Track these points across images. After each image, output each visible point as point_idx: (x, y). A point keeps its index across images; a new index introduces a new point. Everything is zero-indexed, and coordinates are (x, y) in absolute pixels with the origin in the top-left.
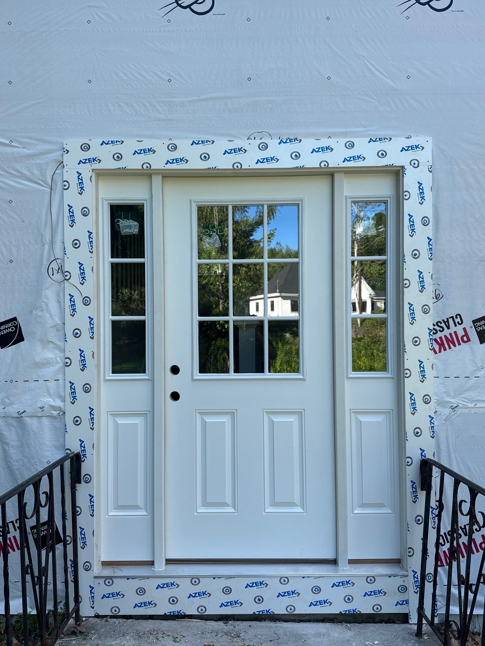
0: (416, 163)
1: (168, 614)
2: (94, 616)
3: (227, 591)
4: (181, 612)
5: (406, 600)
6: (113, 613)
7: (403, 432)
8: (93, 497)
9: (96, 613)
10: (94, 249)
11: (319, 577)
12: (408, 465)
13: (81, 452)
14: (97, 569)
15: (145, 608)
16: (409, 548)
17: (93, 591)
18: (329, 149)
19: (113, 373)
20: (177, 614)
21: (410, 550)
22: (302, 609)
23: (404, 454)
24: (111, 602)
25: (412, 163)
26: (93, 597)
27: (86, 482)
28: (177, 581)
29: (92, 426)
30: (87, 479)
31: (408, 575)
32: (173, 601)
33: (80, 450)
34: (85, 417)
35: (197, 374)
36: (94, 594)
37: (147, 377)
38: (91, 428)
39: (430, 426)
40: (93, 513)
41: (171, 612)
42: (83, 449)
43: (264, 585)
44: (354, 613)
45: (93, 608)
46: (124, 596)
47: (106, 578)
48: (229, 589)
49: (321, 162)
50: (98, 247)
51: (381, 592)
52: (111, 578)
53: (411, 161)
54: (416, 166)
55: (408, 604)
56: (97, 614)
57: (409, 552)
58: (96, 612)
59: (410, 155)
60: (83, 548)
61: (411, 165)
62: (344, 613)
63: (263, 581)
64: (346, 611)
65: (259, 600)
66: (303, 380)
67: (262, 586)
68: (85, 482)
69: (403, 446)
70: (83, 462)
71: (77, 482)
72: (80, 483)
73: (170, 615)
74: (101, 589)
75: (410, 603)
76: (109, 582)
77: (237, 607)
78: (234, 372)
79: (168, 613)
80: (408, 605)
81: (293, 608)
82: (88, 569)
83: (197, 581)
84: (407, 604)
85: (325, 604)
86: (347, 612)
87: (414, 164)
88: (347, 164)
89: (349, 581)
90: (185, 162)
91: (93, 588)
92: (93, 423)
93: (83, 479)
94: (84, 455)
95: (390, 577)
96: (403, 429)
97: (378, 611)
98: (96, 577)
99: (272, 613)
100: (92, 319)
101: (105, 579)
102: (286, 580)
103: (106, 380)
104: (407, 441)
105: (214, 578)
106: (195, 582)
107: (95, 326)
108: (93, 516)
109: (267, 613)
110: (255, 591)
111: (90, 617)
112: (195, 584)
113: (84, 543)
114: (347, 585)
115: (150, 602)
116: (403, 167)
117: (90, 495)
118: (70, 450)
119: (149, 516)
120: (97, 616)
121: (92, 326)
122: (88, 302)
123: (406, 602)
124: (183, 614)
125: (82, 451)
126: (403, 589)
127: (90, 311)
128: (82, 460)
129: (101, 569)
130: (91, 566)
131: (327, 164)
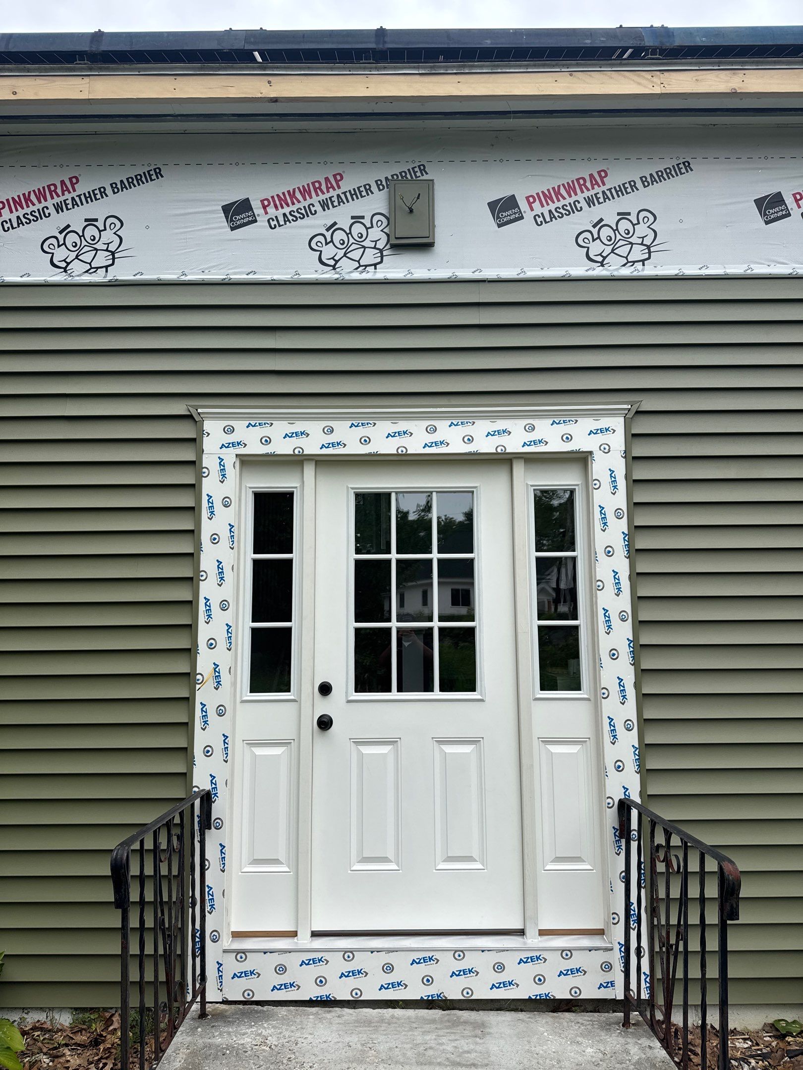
0: (607, 447)
1: (315, 999)
2: (221, 1001)
3: (388, 968)
4: (330, 997)
5: (611, 982)
6: (245, 998)
7: (602, 766)
8: (224, 847)
9: (225, 998)
10: (235, 545)
11: (503, 951)
12: (609, 808)
13: (211, 790)
14: (227, 942)
15: (286, 991)
16: (613, 914)
17: (221, 969)
18: (505, 432)
19: (251, 692)
20: (325, 999)
21: (615, 916)
22: (482, 993)
23: (603, 793)
24: (244, 983)
25: (602, 448)
26: (221, 976)
27: (217, 828)
28: (326, 956)
29: (226, 757)
30: (218, 824)
31: (613, 949)
32: (321, 982)
33: (211, 788)
34: (218, 746)
35: (352, 693)
36: (222, 972)
37: (292, 697)
38: (224, 760)
39: (634, 759)
40: (223, 867)
41: (318, 997)
42: (214, 786)
43: (434, 961)
44: (546, 999)
45: (221, 990)
46: (259, 975)
47: (238, 952)
48: (391, 966)
49: (497, 447)
50: (239, 542)
51: (580, 970)
52: (244, 952)
53: (601, 445)
54: (606, 451)
55: (614, 986)
56: (225, 1000)
57: (614, 919)
58: (224, 996)
59: (600, 439)
60: (210, 913)
61: (600, 450)
62: (534, 998)
63: (433, 956)
64: (537, 996)
65: (428, 981)
66: (482, 700)
67: (432, 962)
68: (215, 828)
69: (603, 783)
70: (214, 802)
71: (207, 827)
72: (210, 828)
73: (316, 1000)
74: (231, 965)
75: (616, 985)
76: (241, 958)
77: (400, 989)
78: (398, 691)
79: (314, 997)
80: (614, 988)
81: (470, 992)
82: (216, 940)
83: (351, 955)
84: (612, 986)
85: (510, 986)
86: (538, 998)
87: (605, 449)
88: (527, 449)
89: (540, 956)
90: (342, 447)
91: (221, 965)
92: (227, 754)
93: (213, 824)
94: (215, 794)
95: (590, 951)
96: (602, 763)
97: (577, 996)
98: (225, 951)
99: (444, 998)
100: (231, 627)
101: (236, 954)
102: (462, 954)
103: (243, 702)
104: (606, 777)
105: (372, 952)
106: (349, 957)
107: (233, 635)
108: (223, 871)
109: (438, 998)
110: (423, 970)
111: (217, 1003)
112: (349, 959)
113: (212, 906)
114: (538, 960)
115: (292, 983)
116: (591, 453)
117: (221, 845)
118: (198, 788)
119: (292, 873)
120: (225, 1002)
121: (230, 635)
122: (226, 606)
123: (612, 984)
124: (333, 999)
125: (212, 788)
126: (607, 967)
127: (228, 617)
128: (212, 801)
129: (232, 941)
130: (219, 936)
131: (504, 449)
